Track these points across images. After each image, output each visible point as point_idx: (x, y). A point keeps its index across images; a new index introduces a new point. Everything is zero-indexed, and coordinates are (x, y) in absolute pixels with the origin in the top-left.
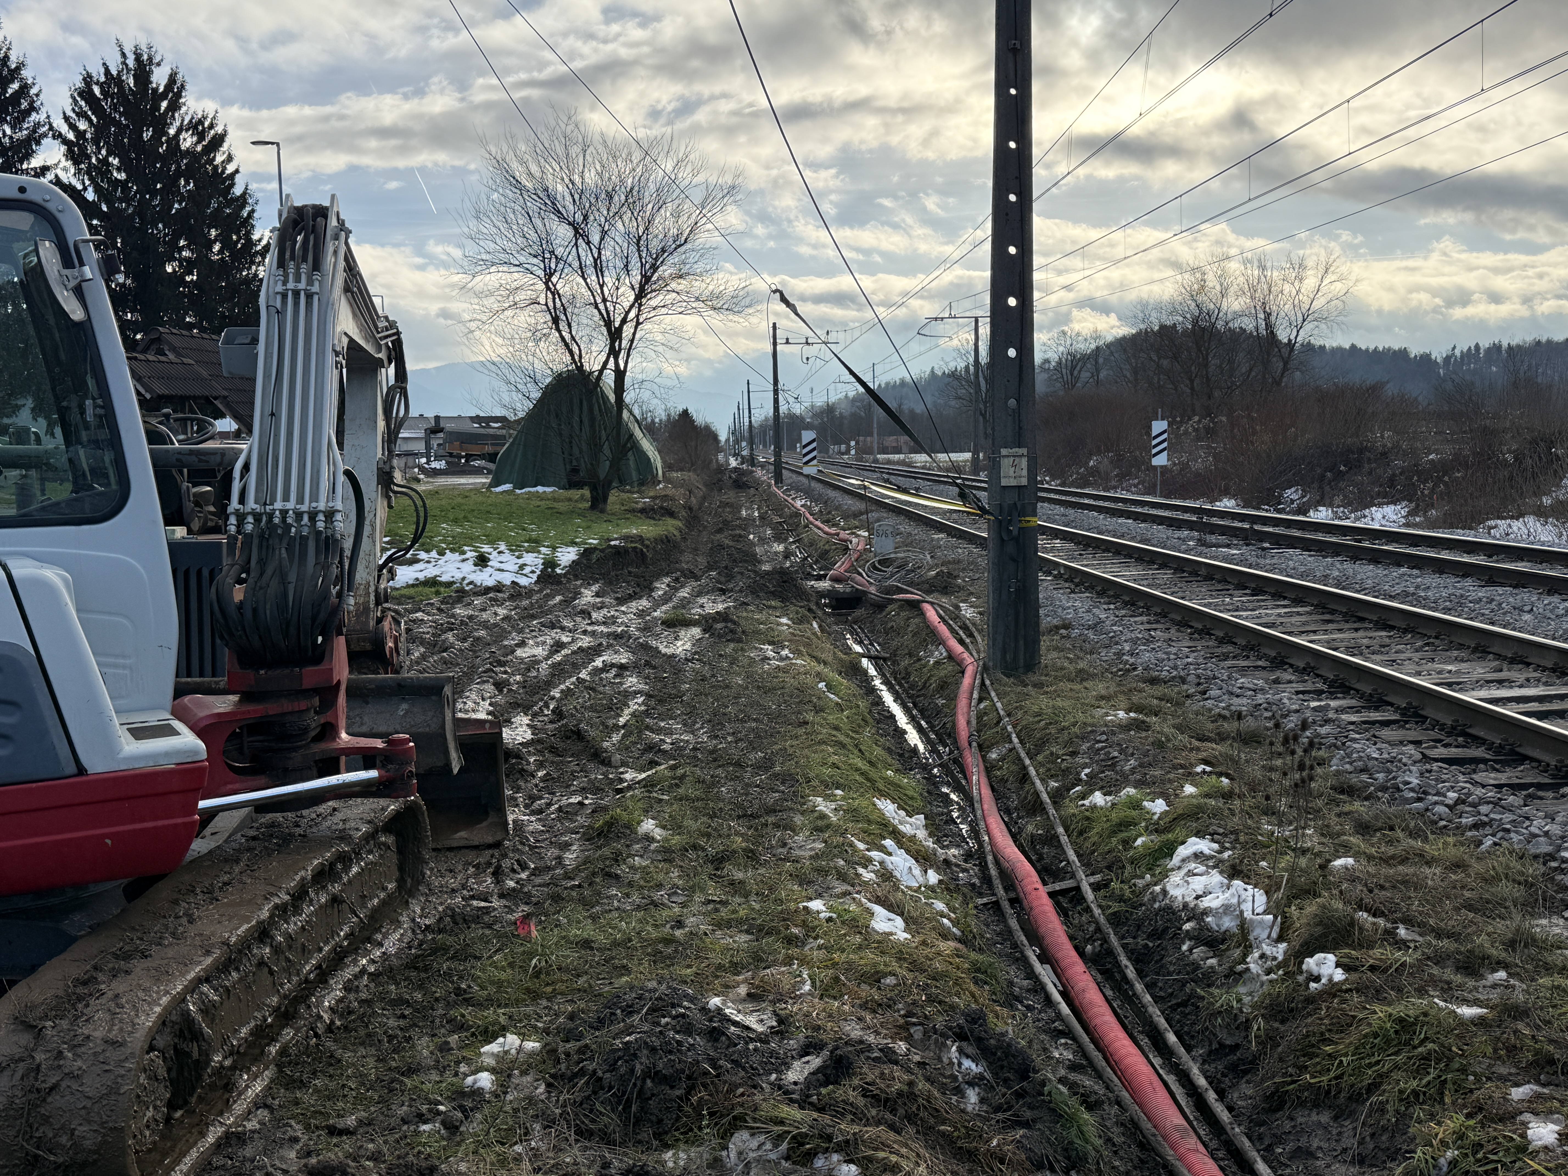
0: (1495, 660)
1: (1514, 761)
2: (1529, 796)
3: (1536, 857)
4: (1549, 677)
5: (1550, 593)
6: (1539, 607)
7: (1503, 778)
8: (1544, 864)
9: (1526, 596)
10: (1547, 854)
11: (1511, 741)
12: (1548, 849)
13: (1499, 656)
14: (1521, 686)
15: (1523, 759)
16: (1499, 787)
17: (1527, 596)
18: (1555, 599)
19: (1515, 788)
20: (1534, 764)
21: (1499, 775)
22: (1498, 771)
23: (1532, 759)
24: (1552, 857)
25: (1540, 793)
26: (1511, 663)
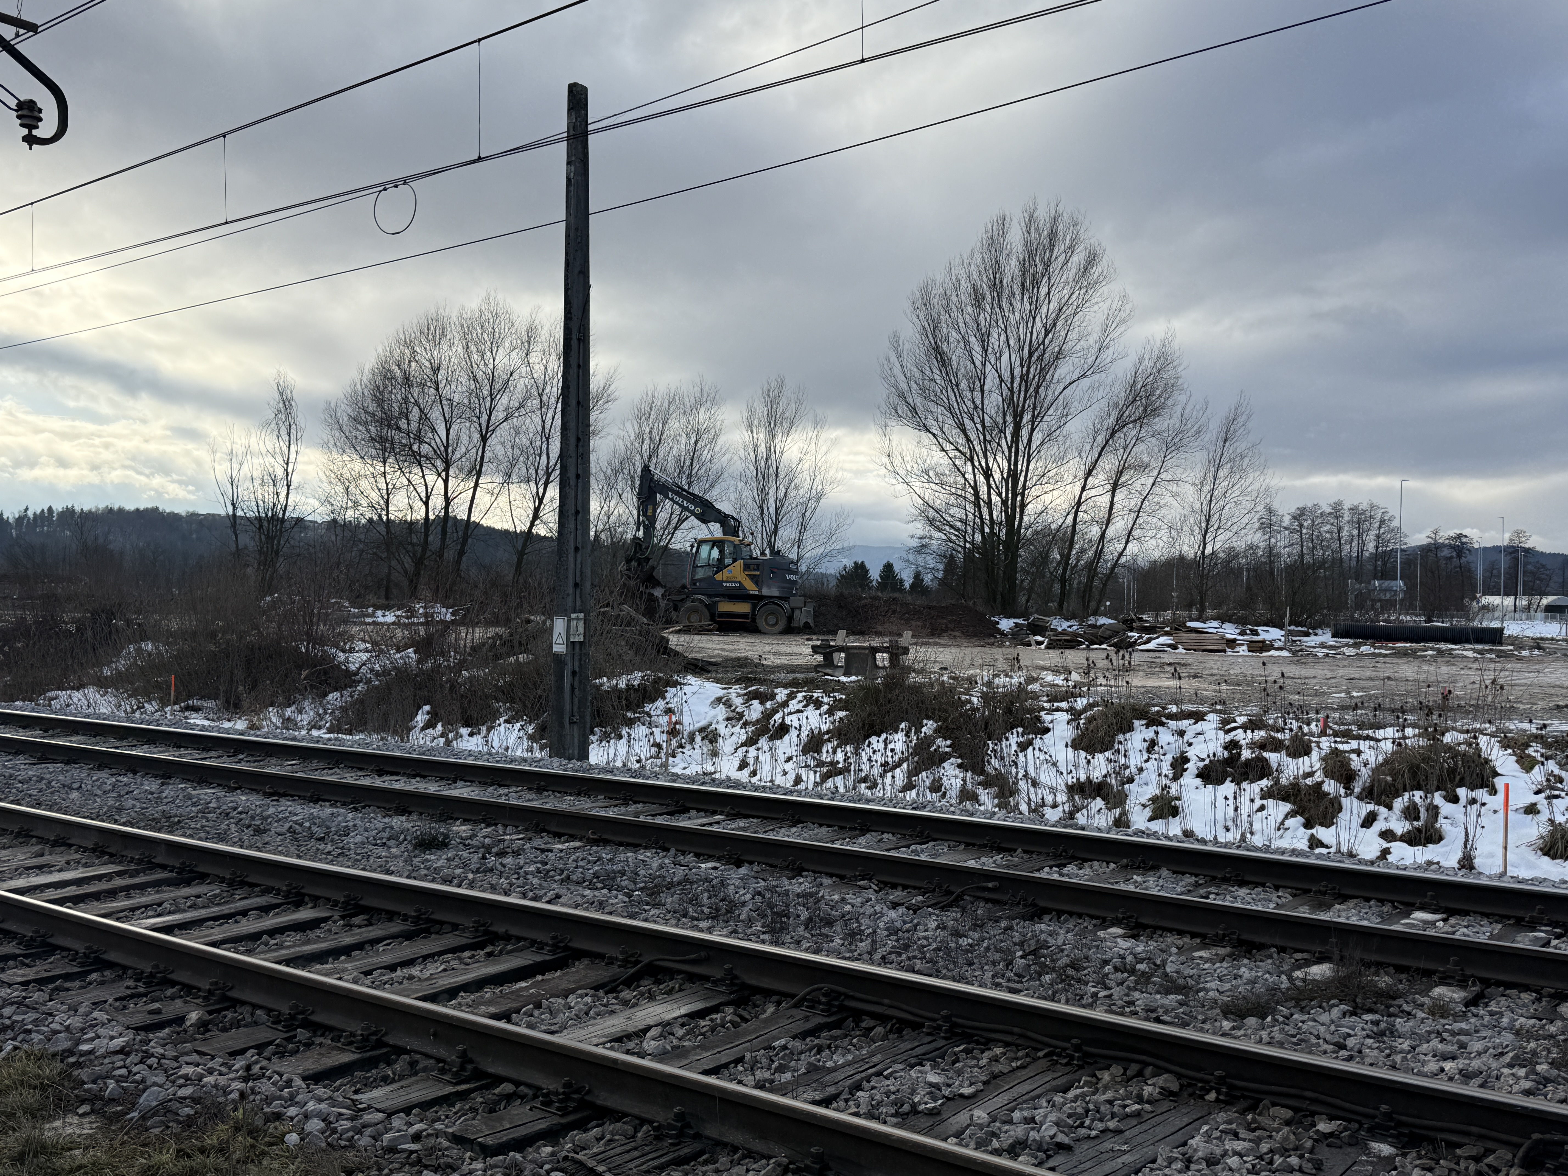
0: (38, 843)
1: (45, 952)
2: (57, 989)
3: (54, 1055)
4: (89, 857)
5: (100, 768)
6: (87, 785)
7: (30, 973)
8: (62, 1061)
9: (75, 773)
10: (64, 1051)
11: (42, 931)
12: (67, 1045)
13: (42, 840)
14: (60, 871)
15: (53, 949)
16: (25, 984)
17: (77, 773)
18: (103, 775)
19: (41, 982)
20: (65, 953)
21: (27, 971)
22: (28, 966)
23: (63, 949)
24: (70, 1052)
25: (67, 985)
26: (53, 846)
